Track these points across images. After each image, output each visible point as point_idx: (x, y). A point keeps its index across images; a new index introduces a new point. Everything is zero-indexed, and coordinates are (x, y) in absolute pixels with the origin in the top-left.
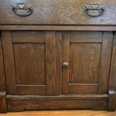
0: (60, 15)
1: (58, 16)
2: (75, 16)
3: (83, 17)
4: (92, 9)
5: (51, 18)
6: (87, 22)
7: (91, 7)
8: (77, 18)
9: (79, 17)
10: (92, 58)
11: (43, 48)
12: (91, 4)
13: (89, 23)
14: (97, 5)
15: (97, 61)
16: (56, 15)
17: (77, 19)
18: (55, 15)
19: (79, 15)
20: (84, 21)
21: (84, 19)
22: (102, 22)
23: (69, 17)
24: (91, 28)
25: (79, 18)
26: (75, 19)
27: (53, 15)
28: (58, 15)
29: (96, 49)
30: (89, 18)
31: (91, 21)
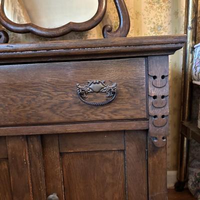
0: (29, 106)
1: (26, 109)
2: (61, 107)
3: (76, 108)
4: (91, 92)
5: (12, 112)
6: (85, 115)
7: (90, 88)
8: (64, 110)
9: (68, 108)
10: (109, 179)
11: (6, 167)
12: (89, 83)
13: (89, 117)
14: (100, 84)
15: (121, 186)
16: (22, 107)
17: (64, 112)
18: (19, 107)
19: (67, 104)
20: (79, 114)
21: (79, 111)
22: (116, 115)
23: (47, 109)
24: (95, 127)
25: (68, 110)
26: (61, 112)
27: (15, 107)
28: (25, 107)
29: (116, 162)
30: (88, 109)
31: (92, 113)
